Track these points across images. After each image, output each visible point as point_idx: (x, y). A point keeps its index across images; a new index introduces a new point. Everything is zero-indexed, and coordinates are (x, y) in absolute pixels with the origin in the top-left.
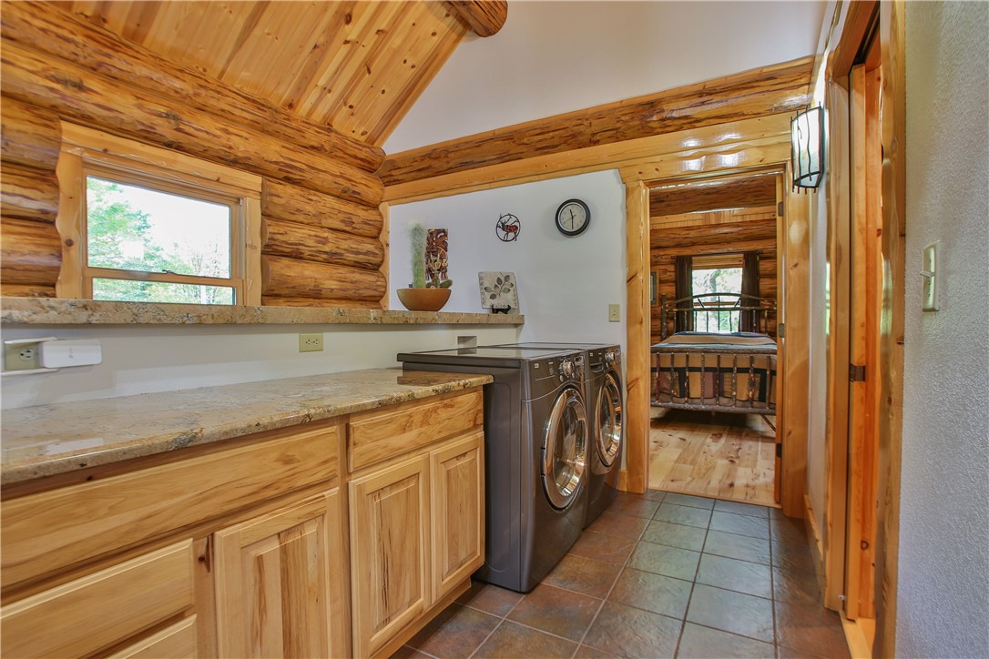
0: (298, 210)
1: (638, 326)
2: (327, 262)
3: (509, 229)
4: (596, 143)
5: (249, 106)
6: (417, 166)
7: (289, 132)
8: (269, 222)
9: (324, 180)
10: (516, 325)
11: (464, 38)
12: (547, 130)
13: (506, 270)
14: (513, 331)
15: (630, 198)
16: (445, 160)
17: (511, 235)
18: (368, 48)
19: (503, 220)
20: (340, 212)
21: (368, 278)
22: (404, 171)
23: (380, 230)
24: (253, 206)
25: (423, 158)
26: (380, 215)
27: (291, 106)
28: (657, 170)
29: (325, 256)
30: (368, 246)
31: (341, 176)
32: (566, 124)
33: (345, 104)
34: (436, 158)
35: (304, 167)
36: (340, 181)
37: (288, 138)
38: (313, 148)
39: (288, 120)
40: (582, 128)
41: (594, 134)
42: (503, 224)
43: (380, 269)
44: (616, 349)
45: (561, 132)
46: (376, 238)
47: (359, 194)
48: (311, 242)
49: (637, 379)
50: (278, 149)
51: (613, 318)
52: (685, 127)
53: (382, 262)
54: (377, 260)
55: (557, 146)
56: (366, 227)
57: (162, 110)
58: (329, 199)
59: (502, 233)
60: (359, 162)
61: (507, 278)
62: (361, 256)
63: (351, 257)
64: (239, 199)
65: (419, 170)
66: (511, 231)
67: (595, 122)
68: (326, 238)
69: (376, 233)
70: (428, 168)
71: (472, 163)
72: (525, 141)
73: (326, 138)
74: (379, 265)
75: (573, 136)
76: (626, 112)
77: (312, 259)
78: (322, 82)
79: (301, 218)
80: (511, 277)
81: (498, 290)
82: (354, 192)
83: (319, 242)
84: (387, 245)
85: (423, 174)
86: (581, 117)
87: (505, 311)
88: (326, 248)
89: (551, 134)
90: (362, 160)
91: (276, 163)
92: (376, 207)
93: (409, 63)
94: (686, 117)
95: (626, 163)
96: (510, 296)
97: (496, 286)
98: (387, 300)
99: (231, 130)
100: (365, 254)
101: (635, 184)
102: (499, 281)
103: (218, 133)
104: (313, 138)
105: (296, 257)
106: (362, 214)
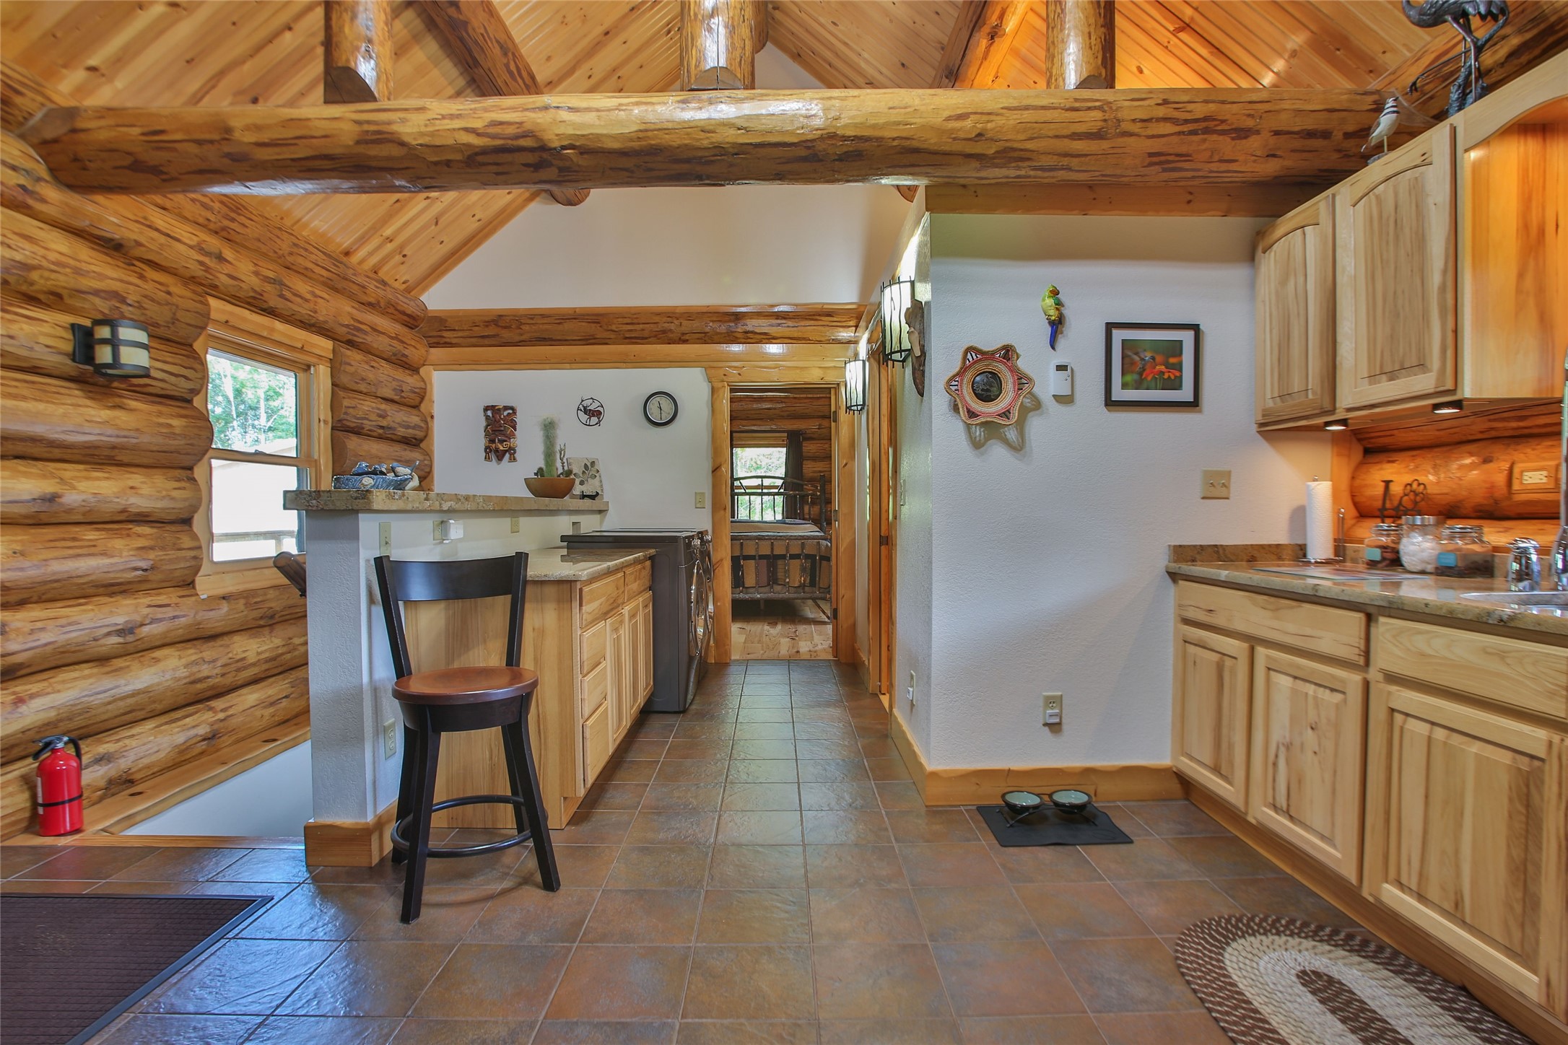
0: (363, 379)
1: (722, 512)
2: (380, 437)
3: (593, 413)
4: (685, 342)
5: (328, 264)
6: (478, 331)
7: (355, 289)
8: (341, 394)
9: (381, 343)
10: (600, 512)
11: (538, 199)
12: (635, 321)
13: (592, 456)
14: (598, 517)
15: (715, 396)
16: (519, 331)
17: (594, 420)
18: (445, 204)
19: (585, 403)
20: (394, 379)
21: (416, 456)
22: (460, 334)
23: (422, 398)
24: (323, 374)
25: (487, 324)
26: (423, 381)
27: (347, 254)
28: (739, 374)
29: (381, 431)
30: (415, 420)
31: (396, 338)
32: (657, 319)
33: (400, 253)
34: (505, 327)
35: (368, 329)
36: (395, 343)
37: (351, 296)
38: (370, 304)
39: (355, 275)
40: (672, 327)
41: (683, 334)
42: (585, 408)
43: (421, 445)
44: (701, 535)
45: (652, 325)
46: (416, 407)
47: (407, 356)
48: (373, 417)
49: (722, 560)
50: (349, 309)
51: (699, 505)
52: (764, 341)
53: (425, 437)
54: (420, 434)
55: (646, 338)
56: (412, 395)
57: (271, 274)
58: (383, 363)
59: (584, 417)
60: (405, 318)
61: (593, 464)
62: (410, 431)
63: (401, 432)
64: (309, 367)
65: (483, 337)
66: (594, 416)
67: (685, 323)
68: (385, 411)
69: (417, 401)
70: (494, 336)
71: (551, 340)
72: (614, 327)
73: (382, 292)
74: (421, 441)
75: (664, 332)
76: (715, 319)
77: (369, 436)
78: (388, 232)
79: (363, 387)
80: (596, 463)
81: (586, 476)
82: (404, 355)
83: (380, 416)
84: (432, 417)
85: (486, 341)
86: (671, 314)
87: (592, 497)
88: (384, 423)
89: (641, 326)
90: (409, 316)
91: (347, 326)
92: (414, 370)
93: (477, 218)
94: (765, 334)
95: (712, 364)
96: (596, 481)
97: (584, 472)
98: (432, 481)
99: (318, 293)
100: (413, 428)
101: (720, 385)
102: (586, 466)
103: (309, 296)
104: (374, 292)
105: (357, 431)
106: (411, 381)
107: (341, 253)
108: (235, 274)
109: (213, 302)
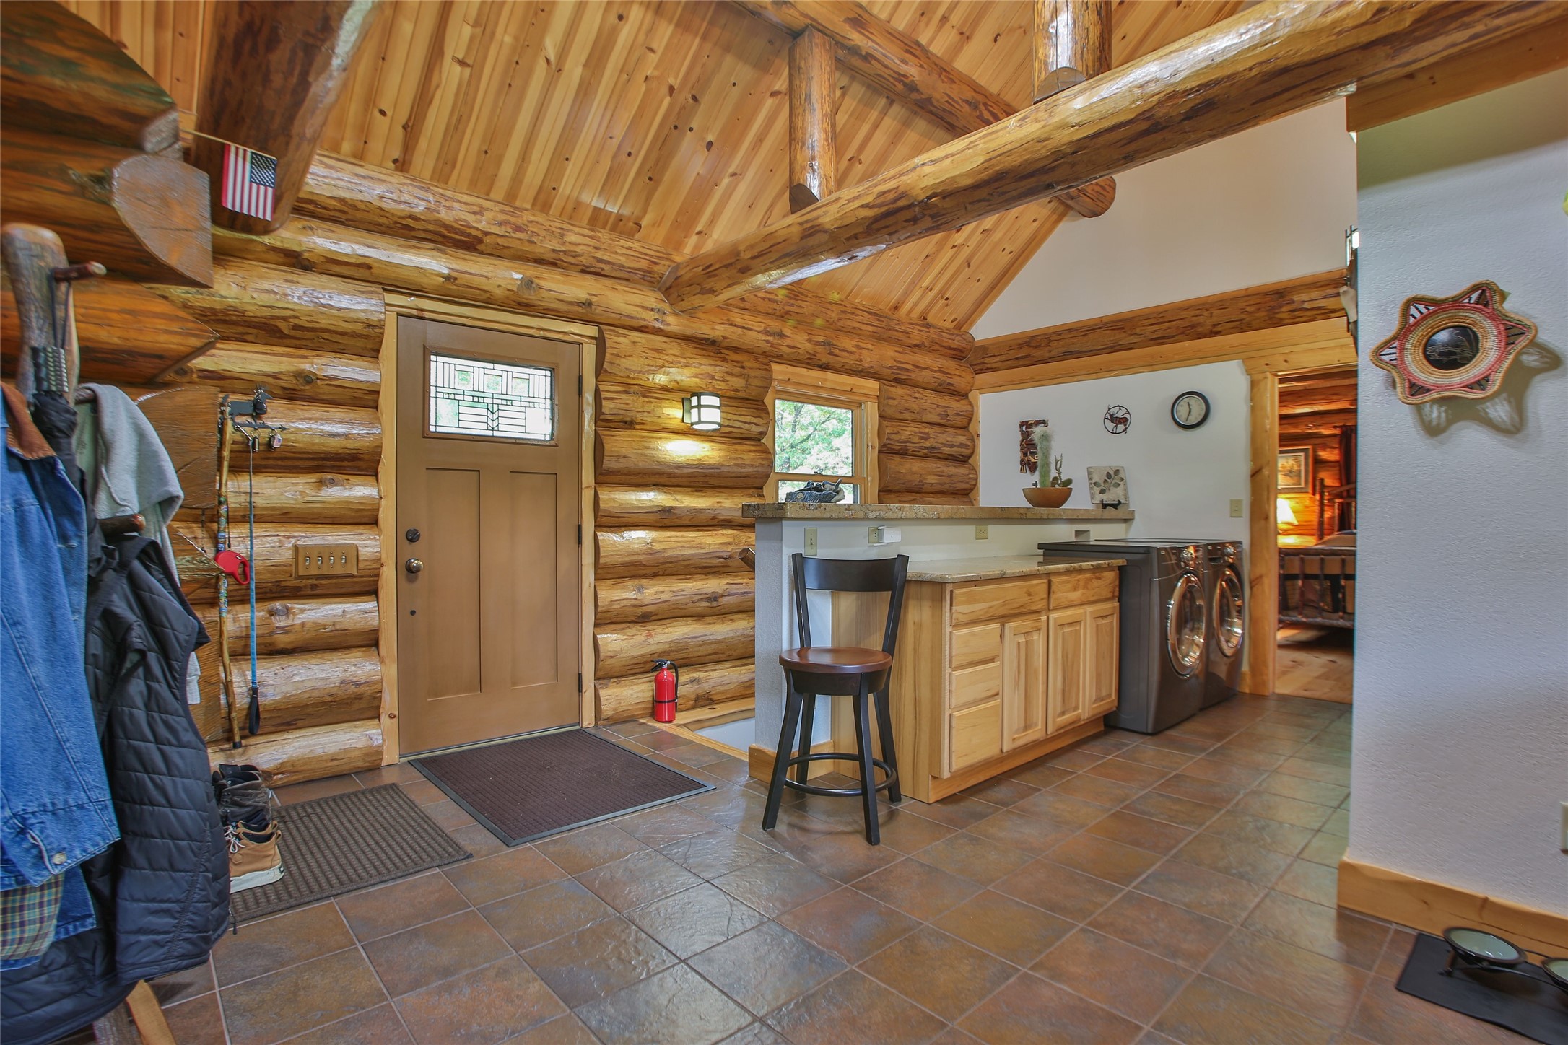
0: (906, 409)
1: (1263, 522)
2: (926, 456)
3: (1119, 421)
4: (1218, 333)
5: (873, 320)
6: (1013, 354)
7: (899, 336)
8: (885, 423)
9: (924, 376)
10: (1126, 521)
11: (1066, 218)
12: (1161, 320)
13: (1115, 464)
14: (1123, 526)
15: (1255, 390)
16: (1047, 349)
17: (1121, 427)
18: (971, 248)
19: (1112, 412)
20: (938, 406)
21: (961, 471)
22: (999, 359)
23: (970, 420)
24: (871, 409)
25: (1021, 346)
26: (971, 404)
27: (896, 308)
28: (1286, 361)
29: (925, 451)
30: (961, 439)
31: (940, 371)
32: (1184, 314)
33: (942, 298)
34: (1036, 347)
35: (911, 367)
36: (938, 375)
37: (897, 342)
38: (915, 346)
39: (898, 324)
40: (1201, 319)
41: (1215, 326)
42: (1111, 416)
43: (970, 461)
44: (1236, 544)
45: (1179, 322)
46: (965, 428)
47: (952, 385)
48: (916, 440)
49: (1261, 577)
50: (892, 353)
51: (1235, 513)
52: (1319, 317)
53: (973, 453)
54: (966, 452)
55: (1173, 337)
56: (959, 418)
57: (821, 339)
58: (928, 393)
59: (1110, 425)
60: (952, 352)
61: (1117, 472)
62: (955, 449)
63: (946, 450)
64: (860, 404)
65: (1017, 359)
66: (1120, 423)
67: (1216, 313)
68: (928, 433)
69: (965, 423)
70: (1027, 356)
71: (1077, 352)
72: (1138, 331)
73: (927, 334)
74: (969, 457)
75: (1193, 327)
76: (1252, 302)
77: (915, 455)
78: (925, 284)
79: (907, 416)
80: (1121, 471)
81: (1107, 485)
82: (949, 384)
83: (922, 438)
84: (978, 435)
85: (1021, 363)
86: (1201, 306)
87: (1115, 506)
88: (928, 444)
89: (1167, 324)
90: (955, 349)
91: (890, 367)
92: (963, 395)
93: (1007, 251)
94: (1319, 308)
95: (1252, 354)
96: (1120, 491)
97: (1105, 481)
98: (978, 493)
99: (862, 345)
100: (958, 446)
101: (1261, 376)
102: (1109, 475)
103: (854, 350)
104: (917, 336)
105: (903, 453)
106: (956, 405)
107: (890, 309)
108: (793, 344)
109: (775, 367)
